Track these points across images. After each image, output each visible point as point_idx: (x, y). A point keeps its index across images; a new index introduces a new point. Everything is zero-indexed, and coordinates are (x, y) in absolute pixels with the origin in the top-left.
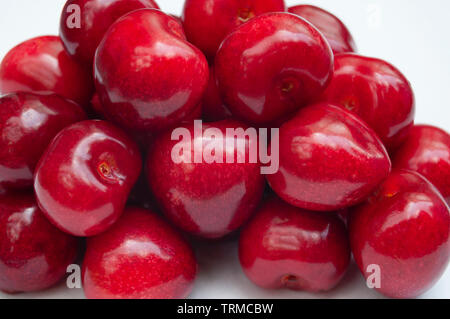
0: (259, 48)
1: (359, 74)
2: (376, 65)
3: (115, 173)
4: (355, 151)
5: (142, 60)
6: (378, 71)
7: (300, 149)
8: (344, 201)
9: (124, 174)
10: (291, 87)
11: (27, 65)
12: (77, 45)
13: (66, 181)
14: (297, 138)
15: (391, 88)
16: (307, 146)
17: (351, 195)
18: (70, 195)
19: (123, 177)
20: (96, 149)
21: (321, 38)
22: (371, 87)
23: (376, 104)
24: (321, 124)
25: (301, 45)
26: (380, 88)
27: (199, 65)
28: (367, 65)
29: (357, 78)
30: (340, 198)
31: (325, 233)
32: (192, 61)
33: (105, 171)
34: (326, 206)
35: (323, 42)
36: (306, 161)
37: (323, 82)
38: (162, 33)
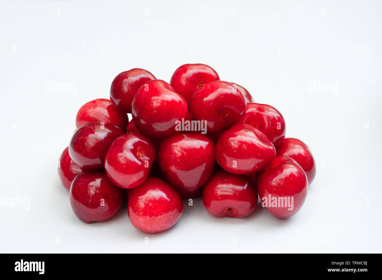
0: (212, 97)
1: (258, 111)
2: (266, 107)
3: (145, 157)
4: (259, 145)
5: (156, 102)
6: (267, 110)
7: (233, 144)
8: (254, 168)
9: (148, 157)
10: (227, 115)
11: (92, 113)
12: (120, 100)
13: (122, 160)
14: (231, 139)
15: (274, 118)
16: (236, 142)
17: (258, 164)
18: (124, 166)
19: (148, 159)
20: (136, 145)
21: (240, 92)
22: (264, 118)
23: (267, 125)
24: (242, 131)
25: (232, 95)
26: (268, 117)
27: (184, 104)
28: (261, 108)
29: (257, 113)
30: (252, 166)
31: (245, 187)
32: (180, 102)
33: (140, 156)
34: (246, 171)
35: (241, 94)
36: (236, 149)
37: (242, 114)
38: (165, 89)
